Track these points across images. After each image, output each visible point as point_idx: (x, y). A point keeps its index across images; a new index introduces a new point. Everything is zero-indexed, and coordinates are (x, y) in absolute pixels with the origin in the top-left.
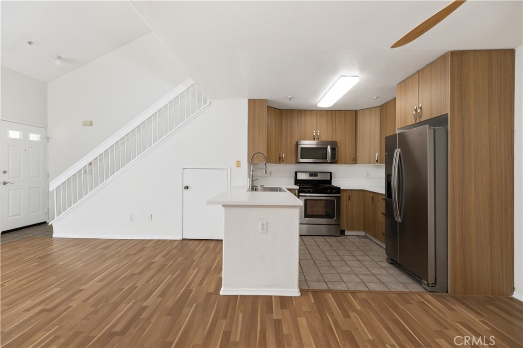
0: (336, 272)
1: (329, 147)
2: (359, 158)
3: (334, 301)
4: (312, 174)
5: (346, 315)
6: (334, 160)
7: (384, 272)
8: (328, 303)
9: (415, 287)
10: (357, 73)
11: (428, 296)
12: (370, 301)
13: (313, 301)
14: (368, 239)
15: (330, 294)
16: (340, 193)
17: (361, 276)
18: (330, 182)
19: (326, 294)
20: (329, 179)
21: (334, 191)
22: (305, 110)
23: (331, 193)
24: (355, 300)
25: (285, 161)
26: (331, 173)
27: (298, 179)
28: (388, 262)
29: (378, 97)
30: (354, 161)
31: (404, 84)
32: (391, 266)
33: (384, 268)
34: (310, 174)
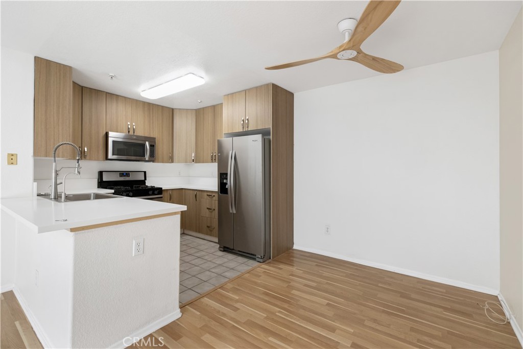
0: (191, 276)
1: (147, 143)
2: (176, 158)
3: (215, 303)
4: (122, 174)
5: (236, 309)
6: (153, 158)
7: (226, 260)
8: (211, 307)
9: (252, 264)
10: (203, 74)
11: (264, 266)
12: (238, 288)
13: (198, 313)
14: (188, 236)
15: (205, 298)
16: (161, 194)
17: (213, 270)
18: (143, 182)
19: (202, 300)
20: (143, 179)
21: (156, 192)
22: (117, 96)
23: (153, 194)
24: (228, 292)
25: (87, 158)
26: (145, 172)
27: (104, 180)
28: (221, 251)
29: (201, 102)
30: (171, 159)
31: (231, 96)
32: (224, 253)
33: (222, 256)
34: (120, 174)
